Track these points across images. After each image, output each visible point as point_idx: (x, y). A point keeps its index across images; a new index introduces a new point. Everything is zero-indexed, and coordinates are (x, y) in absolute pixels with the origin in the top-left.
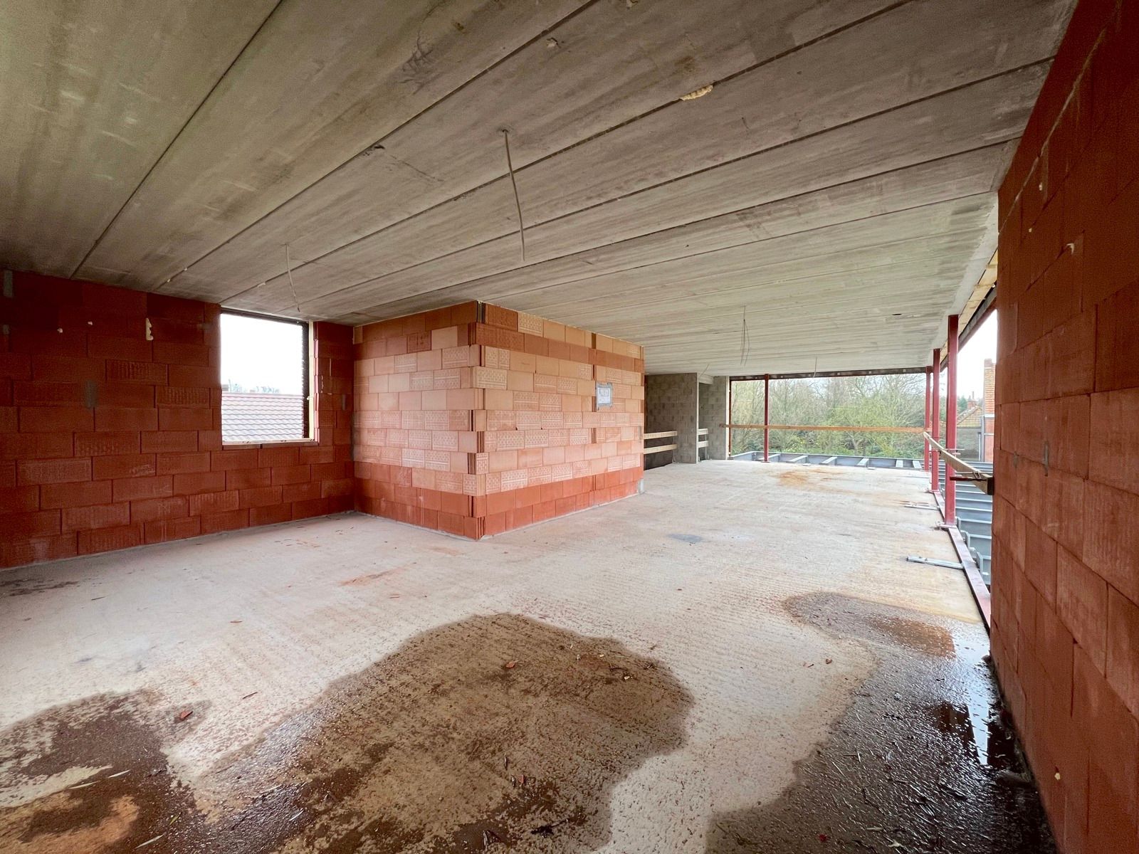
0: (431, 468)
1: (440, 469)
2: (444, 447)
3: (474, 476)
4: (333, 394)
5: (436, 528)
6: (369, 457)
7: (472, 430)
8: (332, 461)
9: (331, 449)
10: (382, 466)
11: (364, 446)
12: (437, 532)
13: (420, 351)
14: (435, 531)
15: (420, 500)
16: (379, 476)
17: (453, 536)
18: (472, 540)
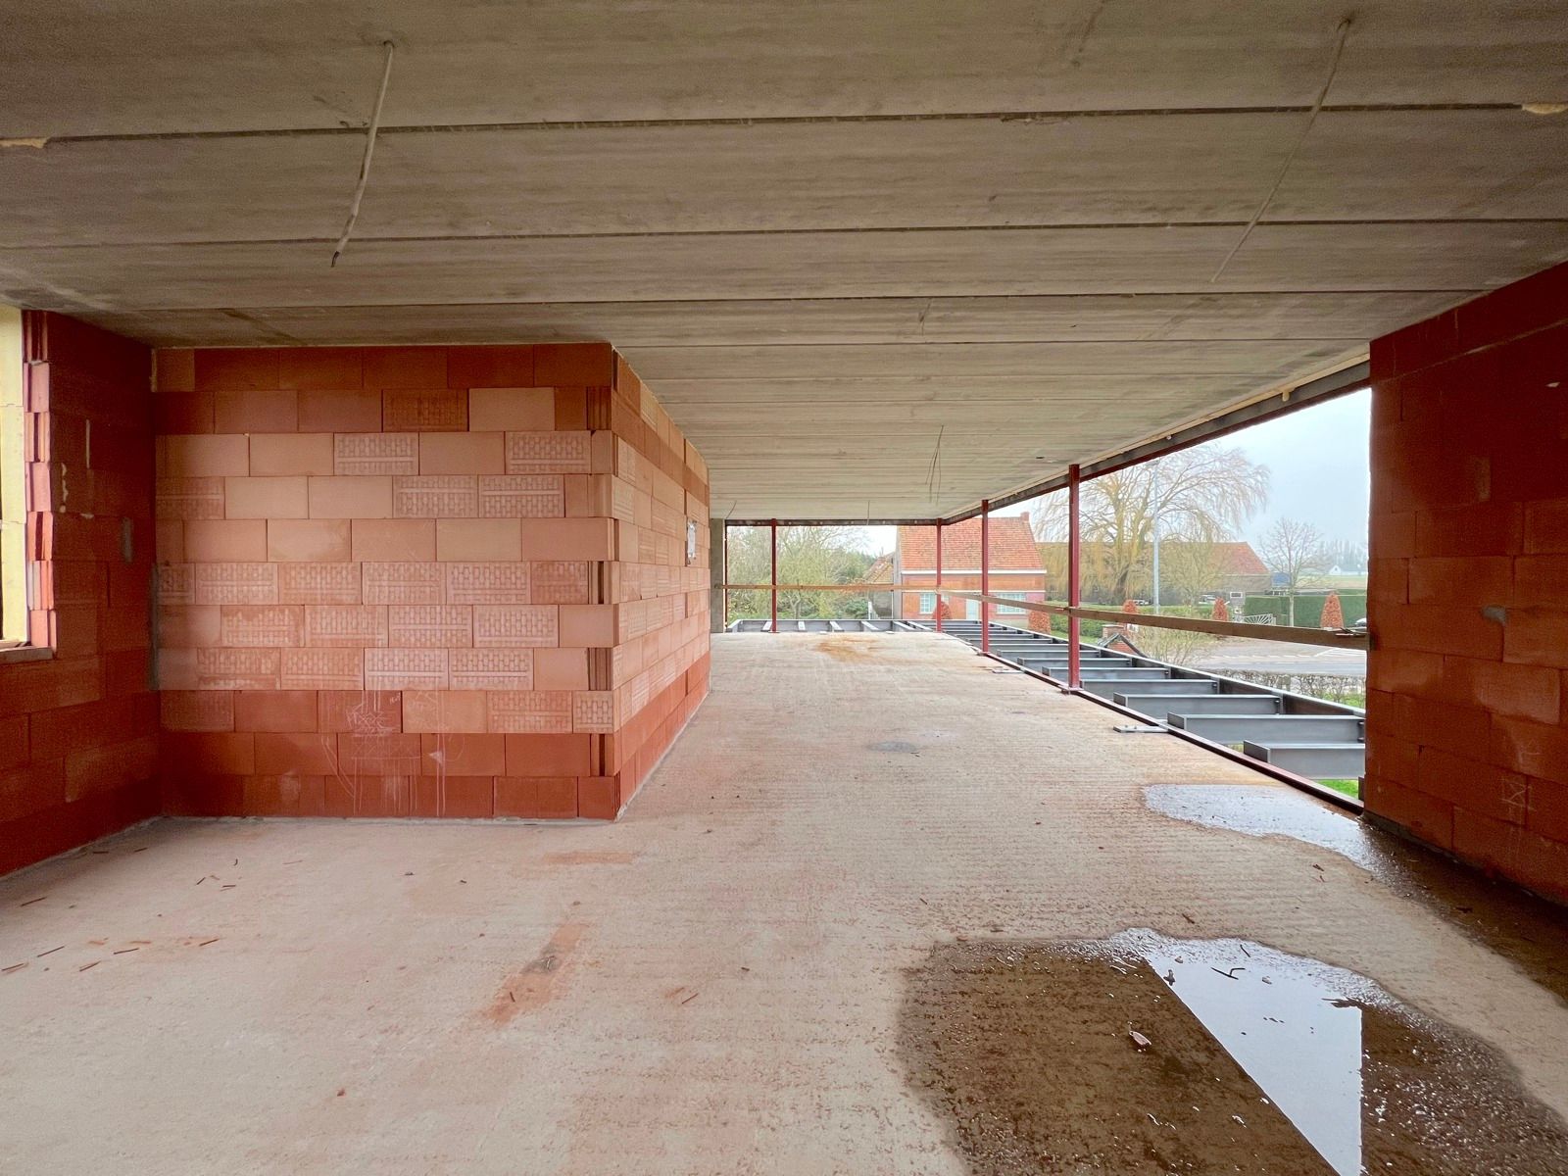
0: (472, 686)
1: (500, 688)
2: (514, 639)
3: (605, 694)
4: (97, 517)
5: (490, 815)
6: (225, 677)
7: (601, 601)
8: (96, 697)
9: (95, 664)
10: (285, 695)
11: (202, 650)
12: (495, 822)
13: (429, 431)
14: (489, 822)
15: (434, 761)
16: (272, 719)
17: (543, 822)
18: (605, 822)
